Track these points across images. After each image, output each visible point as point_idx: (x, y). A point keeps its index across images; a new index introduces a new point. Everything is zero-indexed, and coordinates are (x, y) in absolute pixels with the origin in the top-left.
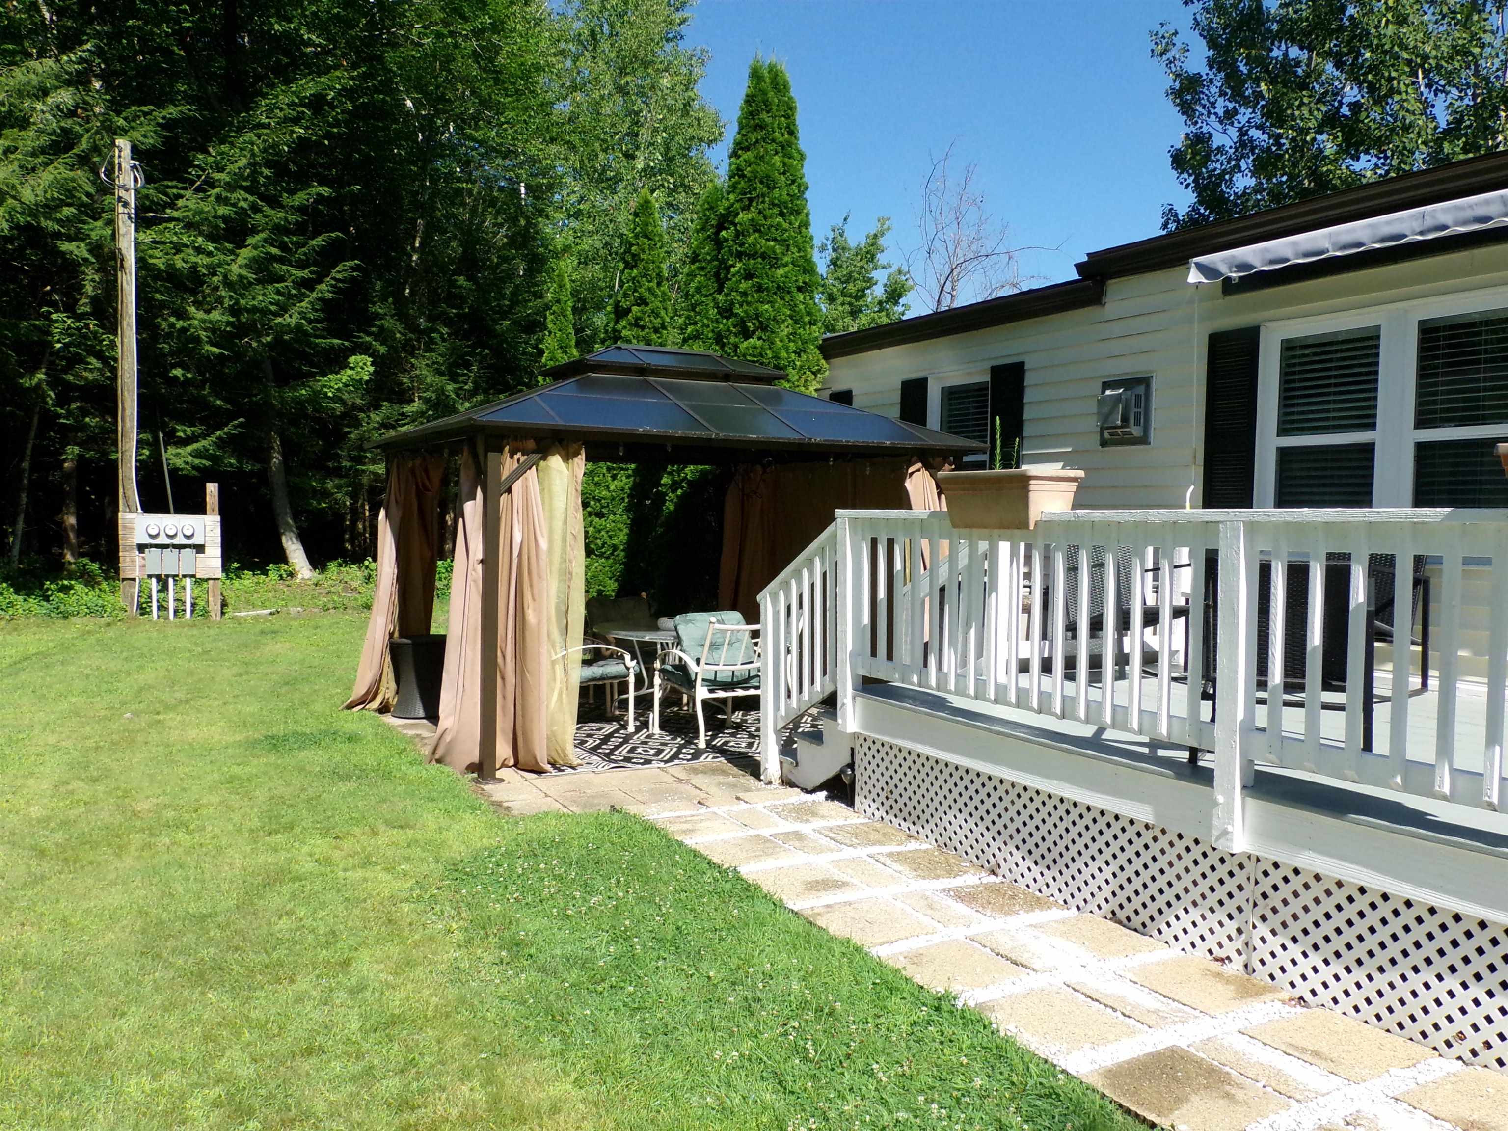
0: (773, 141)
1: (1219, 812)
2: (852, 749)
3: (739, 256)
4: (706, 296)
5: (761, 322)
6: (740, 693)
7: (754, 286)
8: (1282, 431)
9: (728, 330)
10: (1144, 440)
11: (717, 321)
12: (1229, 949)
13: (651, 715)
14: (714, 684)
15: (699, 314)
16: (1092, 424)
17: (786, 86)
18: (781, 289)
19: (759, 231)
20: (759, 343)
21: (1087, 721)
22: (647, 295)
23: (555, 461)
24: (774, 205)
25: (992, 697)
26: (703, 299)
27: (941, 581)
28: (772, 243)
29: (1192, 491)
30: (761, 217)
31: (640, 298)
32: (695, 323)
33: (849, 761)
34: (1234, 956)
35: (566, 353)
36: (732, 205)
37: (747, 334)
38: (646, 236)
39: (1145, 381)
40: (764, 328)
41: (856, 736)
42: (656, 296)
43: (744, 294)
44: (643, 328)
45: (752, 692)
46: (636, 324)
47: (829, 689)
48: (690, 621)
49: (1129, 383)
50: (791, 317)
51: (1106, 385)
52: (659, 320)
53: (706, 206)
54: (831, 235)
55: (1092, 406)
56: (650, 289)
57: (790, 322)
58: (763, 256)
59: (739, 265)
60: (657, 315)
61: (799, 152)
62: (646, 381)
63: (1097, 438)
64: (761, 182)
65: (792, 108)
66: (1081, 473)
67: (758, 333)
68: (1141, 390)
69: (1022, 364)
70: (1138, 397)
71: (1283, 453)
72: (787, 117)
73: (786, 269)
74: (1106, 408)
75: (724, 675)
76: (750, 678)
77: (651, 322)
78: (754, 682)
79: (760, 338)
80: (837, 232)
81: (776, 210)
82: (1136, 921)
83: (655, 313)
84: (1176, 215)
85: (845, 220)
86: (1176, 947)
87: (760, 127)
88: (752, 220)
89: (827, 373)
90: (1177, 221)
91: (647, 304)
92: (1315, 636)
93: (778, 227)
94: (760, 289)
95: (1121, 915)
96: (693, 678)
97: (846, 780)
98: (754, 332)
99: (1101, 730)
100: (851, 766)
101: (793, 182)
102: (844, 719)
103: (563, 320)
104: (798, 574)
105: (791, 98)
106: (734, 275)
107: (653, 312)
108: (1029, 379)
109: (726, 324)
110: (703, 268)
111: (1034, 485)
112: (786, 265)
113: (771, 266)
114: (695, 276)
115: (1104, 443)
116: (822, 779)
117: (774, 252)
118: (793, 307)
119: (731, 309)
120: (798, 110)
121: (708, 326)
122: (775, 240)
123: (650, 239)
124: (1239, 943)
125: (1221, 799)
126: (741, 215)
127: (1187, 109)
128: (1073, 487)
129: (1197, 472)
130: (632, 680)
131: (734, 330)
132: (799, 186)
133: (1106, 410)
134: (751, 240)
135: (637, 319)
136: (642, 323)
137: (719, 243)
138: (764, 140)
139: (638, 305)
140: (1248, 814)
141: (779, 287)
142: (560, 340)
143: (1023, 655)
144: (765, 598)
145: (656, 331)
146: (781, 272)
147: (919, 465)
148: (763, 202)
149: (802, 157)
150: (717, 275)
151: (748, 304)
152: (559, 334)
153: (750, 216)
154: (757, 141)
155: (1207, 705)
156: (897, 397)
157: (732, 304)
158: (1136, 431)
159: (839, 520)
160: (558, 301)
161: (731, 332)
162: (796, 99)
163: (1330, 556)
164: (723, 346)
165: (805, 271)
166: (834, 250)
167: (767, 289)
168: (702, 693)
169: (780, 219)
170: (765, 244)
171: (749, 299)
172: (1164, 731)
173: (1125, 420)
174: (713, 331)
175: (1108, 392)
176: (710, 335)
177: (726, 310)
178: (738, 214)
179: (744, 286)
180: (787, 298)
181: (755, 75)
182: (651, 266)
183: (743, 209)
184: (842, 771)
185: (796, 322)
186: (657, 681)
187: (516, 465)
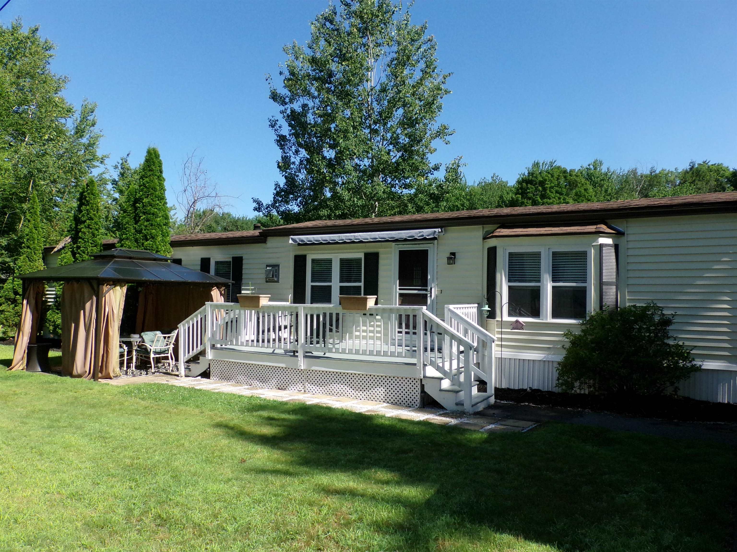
0: (156, 175)
1: (299, 362)
2: (209, 364)
3: (144, 213)
4: (130, 225)
5: (152, 236)
6: (163, 355)
7: (150, 224)
8: (312, 281)
9: (140, 238)
10: (278, 281)
11: (135, 234)
12: (301, 389)
13: (132, 364)
14: (155, 353)
15: (128, 231)
16: (264, 276)
17: (159, 156)
18: (159, 225)
19: (151, 205)
20: (151, 243)
21: (272, 348)
22: (93, 216)
23: (118, 288)
24: (156, 197)
25: (250, 345)
26: (130, 226)
27: (226, 321)
28: (156, 210)
29: (290, 296)
30: (151, 201)
31: (91, 218)
32: (126, 234)
33: (208, 367)
34: (302, 389)
35: (36, 230)
36: (142, 196)
37: (147, 240)
38: (92, 194)
39: (278, 266)
40: (153, 238)
41: (210, 360)
42: (96, 217)
43: (146, 226)
44: (91, 229)
45: (166, 355)
46: (88, 227)
47: (203, 348)
48: (146, 334)
49: (273, 266)
50: (162, 234)
51: (267, 266)
52: (98, 226)
53: (129, 194)
54: (121, 162)
55: (264, 271)
56: (94, 214)
57: (161, 236)
58: (153, 214)
59: (144, 216)
60: (97, 224)
61: (163, 178)
62: (133, 261)
63: (265, 280)
64: (152, 189)
65: (161, 164)
66: (270, 296)
67: (151, 239)
68: (277, 268)
69: (242, 257)
70: (276, 270)
71: (312, 287)
72: (159, 167)
73: (161, 218)
74: (267, 272)
75: (158, 350)
76: (166, 351)
77: (95, 226)
78: (167, 352)
79: (151, 241)
80: (124, 160)
81: (157, 199)
82: (284, 388)
83: (96, 223)
84: (279, 186)
85: (128, 155)
86: (292, 391)
87: (151, 170)
88: (149, 202)
89: (173, 253)
90: (280, 188)
91: (93, 220)
92: (315, 327)
93: (158, 204)
94: (152, 225)
95: (280, 388)
96: (149, 351)
97: (208, 372)
98: (149, 239)
99: (274, 350)
100: (209, 368)
101: (162, 189)
102: (208, 356)
103: (35, 216)
104: (192, 319)
105: (160, 160)
106: (142, 220)
107: (95, 223)
108: (244, 262)
109: (138, 236)
110: (129, 215)
111: (261, 298)
112: (160, 217)
113: (156, 217)
114: (126, 218)
115: (267, 282)
116: (199, 374)
117: (157, 213)
118: (162, 231)
119: (141, 231)
120: (163, 164)
121: (131, 236)
122: (157, 209)
123: (94, 195)
124: (303, 387)
125: (299, 359)
126: (145, 200)
127: (282, 147)
128: (268, 299)
129: (292, 291)
130: (126, 353)
131: (142, 238)
132: (164, 190)
133: (267, 273)
134: (149, 208)
135: (89, 225)
136: (91, 227)
137: (136, 208)
138: (153, 175)
139: (89, 220)
140: (305, 362)
141: (158, 224)
142: (34, 224)
143: (253, 339)
144: (181, 326)
145: (97, 230)
146: (158, 219)
147: (215, 287)
148: (153, 196)
149: (164, 180)
150: (135, 218)
151: (148, 230)
152: (33, 222)
153: (148, 200)
154: (150, 175)
155: (296, 343)
156: (199, 263)
157: (142, 229)
158: (276, 279)
159: (207, 305)
160: (33, 208)
161: (141, 239)
162: (163, 162)
163: (323, 313)
164: (137, 243)
165: (166, 219)
166: (122, 168)
167: (154, 225)
168: (152, 356)
169: (158, 202)
170: (153, 210)
171: (148, 228)
172: (289, 348)
173: (273, 276)
174: (134, 238)
175: (268, 268)
176: (133, 239)
177: (139, 231)
178: (143, 199)
179: (146, 223)
180: (160, 227)
181: (149, 152)
182: (94, 205)
183: (145, 198)
184: (207, 370)
185: (163, 236)
186: (134, 353)
187: (107, 289)
